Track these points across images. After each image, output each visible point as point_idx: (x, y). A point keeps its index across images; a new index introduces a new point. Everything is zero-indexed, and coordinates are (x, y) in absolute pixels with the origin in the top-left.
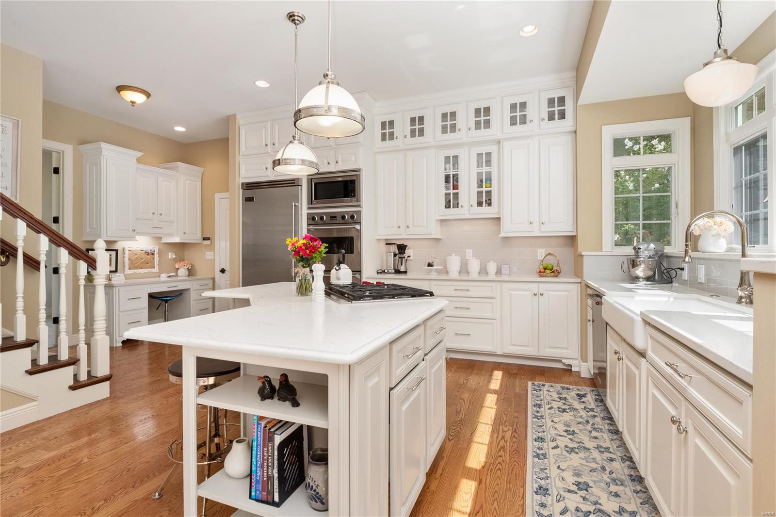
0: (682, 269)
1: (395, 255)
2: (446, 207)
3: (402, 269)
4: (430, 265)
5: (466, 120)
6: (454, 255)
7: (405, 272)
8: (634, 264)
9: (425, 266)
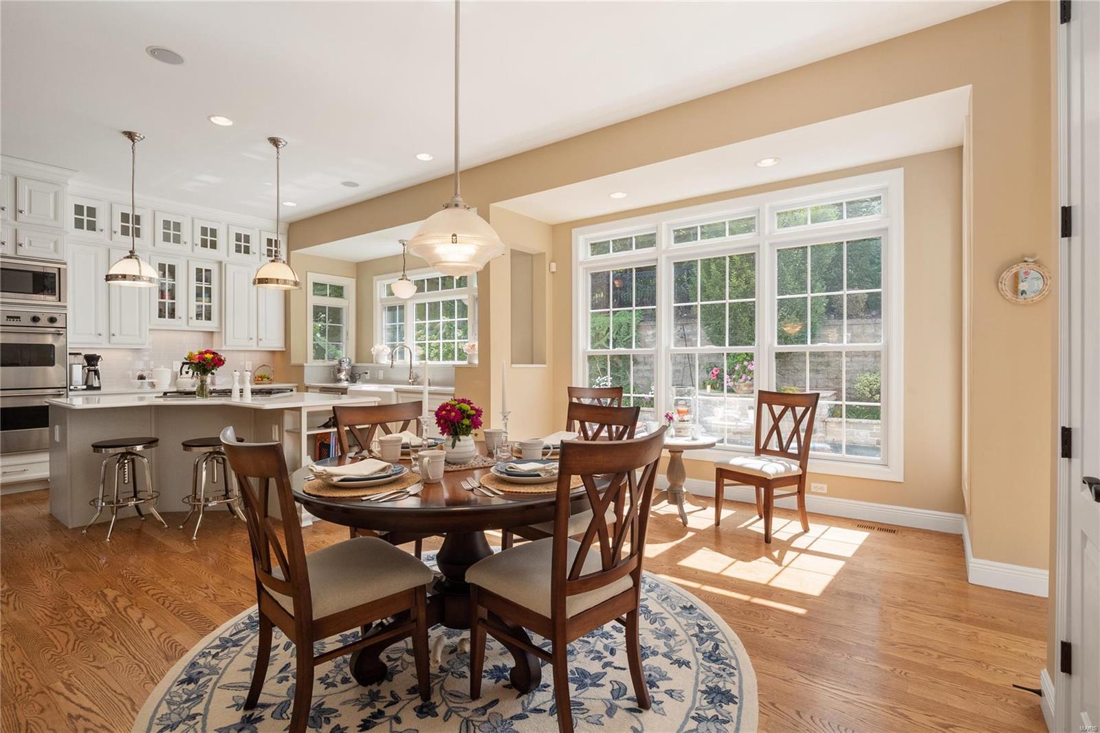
0: (367, 373)
1: (83, 367)
2: (160, 317)
3: (96, 384)
4: (141, 378)
5: (191, 234)
6: (163, 366)
7: (99, 388)
8: (339, 371)
9: (135, 379)
